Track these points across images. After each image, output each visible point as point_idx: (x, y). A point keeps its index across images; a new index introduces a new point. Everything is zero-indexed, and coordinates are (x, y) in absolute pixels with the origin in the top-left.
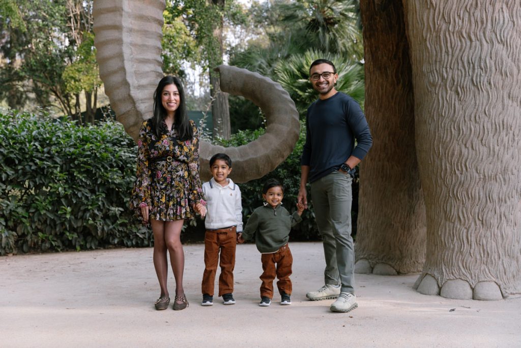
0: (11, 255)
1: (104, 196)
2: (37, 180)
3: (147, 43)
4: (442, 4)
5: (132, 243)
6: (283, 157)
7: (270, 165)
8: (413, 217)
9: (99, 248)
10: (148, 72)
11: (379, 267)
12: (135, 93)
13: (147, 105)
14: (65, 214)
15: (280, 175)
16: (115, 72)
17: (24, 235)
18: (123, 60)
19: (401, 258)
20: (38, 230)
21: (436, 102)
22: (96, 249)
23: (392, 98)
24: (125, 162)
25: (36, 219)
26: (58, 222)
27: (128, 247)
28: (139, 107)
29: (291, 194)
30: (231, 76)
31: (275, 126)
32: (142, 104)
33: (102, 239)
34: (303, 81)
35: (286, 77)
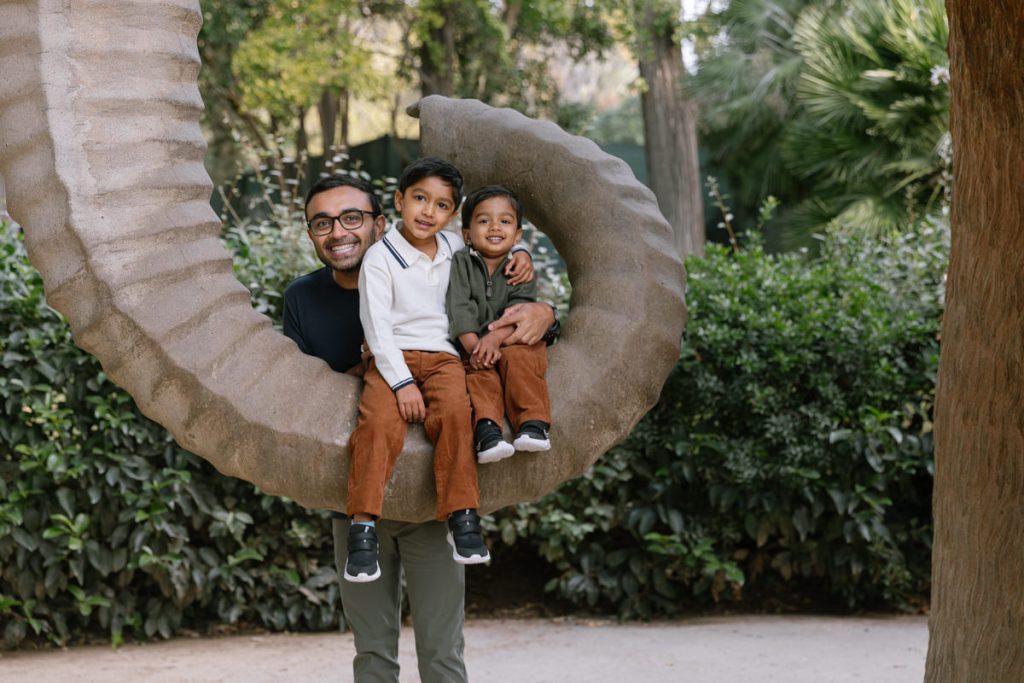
1: (188, 481)
3: (129, 47)
5: (288, 620)
6: (616, 427)
7: (566, 456)
9: (187, 632)
10: (134, 145)
12: (89, 221)
13: (129, 257)
14: (67, 535)
15: (751, 406)
27: (273, 630)
28: (101, 266)
29: (791, 464)
31: (589, 314)
32: (113, 257)
33: (196, 604)
34: (881, 75)
35: (830, 64)
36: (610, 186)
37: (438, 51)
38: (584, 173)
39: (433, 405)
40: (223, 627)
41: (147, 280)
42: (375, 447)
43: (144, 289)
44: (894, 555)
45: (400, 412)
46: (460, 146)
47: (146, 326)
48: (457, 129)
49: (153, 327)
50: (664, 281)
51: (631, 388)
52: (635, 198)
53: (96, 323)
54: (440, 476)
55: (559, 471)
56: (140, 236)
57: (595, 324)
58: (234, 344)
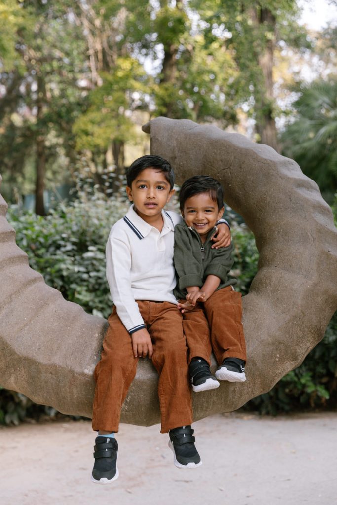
36: (288, 179)
38: (267, 170)
39: (158, 344)
40: (47, 418)
42: (113, 378)
45: (133, 349)
46: (178, 151)
48: (176, 139)
50: (330, 249)
51: (306, 329)
52: (306, 187)
54: (163, 399)
55: (252, 391)
57: (279, 282)
58: (11, 296)
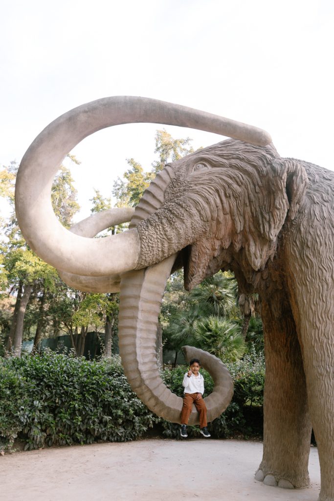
0: (41, 449)
1: (102, 410)
2: (63, 399)
3: (149, 337)
4: (323, 327)
5: (115, 439)
7: (218, 413)
8: (301, 447)
10: (149, 354)
11: (282, 482)
12: (141, 368)
13: (147, 374)
14: (78, 421)
16: (130, 354)
17: (50, 435)
18: (135, 347)
19: (295, 476)
20: (59, 431)
21: (323, 385)
22: (93, 443)
23: (285, 370)
24: (115, 387)
25: (59, 425)
26: (72, 427)
27: (112, 442)
30: (193, 353)
31: (220, 387)
34: (209, 333)
35: (199, 331)
37: (110, 318)
41: (150, 379)
43: (149, 380)
44: (226, 427)
47: (150, 387)
49: (151, 388)
53: (140, 386)
56: (149, 371)
